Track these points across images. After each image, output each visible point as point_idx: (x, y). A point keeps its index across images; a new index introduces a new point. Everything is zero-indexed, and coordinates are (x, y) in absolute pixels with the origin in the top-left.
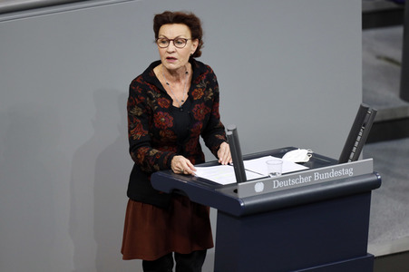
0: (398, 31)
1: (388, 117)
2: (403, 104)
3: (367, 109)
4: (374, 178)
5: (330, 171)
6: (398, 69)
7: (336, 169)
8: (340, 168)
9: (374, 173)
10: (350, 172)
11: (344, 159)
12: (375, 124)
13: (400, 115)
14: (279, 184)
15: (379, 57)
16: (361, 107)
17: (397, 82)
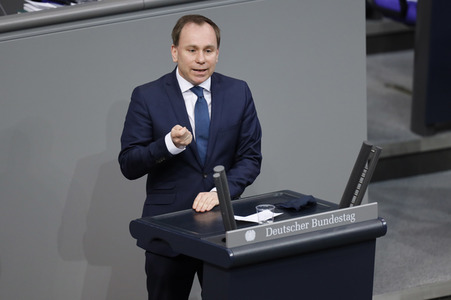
0: (408, 56)
1: (397, 152)
2: (415, 137)
3: (371, 147)
4: (379, 224)
5: (329, 216)
6: (409, 98)
7: (336, 215)
8: (342, 213)
9: (379, 219)
10: (352, 218)
11: (346, 203)
12: (381, 160)
13: (411, 150)
14: (273, 232)
15: (388, 85)
16: (364, 145)
17: (408, 113)
